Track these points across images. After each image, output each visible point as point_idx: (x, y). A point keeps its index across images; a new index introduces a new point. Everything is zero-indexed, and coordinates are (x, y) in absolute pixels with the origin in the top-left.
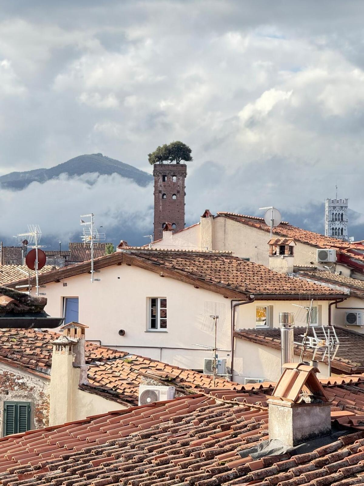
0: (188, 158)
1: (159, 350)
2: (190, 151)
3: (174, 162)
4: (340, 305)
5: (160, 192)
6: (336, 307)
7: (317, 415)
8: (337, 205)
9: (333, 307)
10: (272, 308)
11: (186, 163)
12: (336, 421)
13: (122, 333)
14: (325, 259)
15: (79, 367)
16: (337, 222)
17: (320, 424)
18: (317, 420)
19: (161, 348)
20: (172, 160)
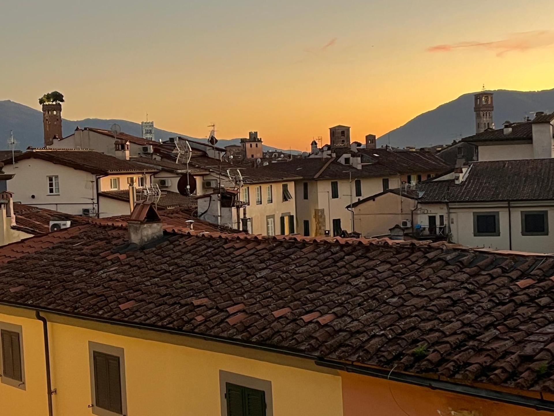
0: (62, 101)
1: (56, 205)
2: (63, 96)
3: (54, 103)
4: (156, 176)
5: (47, 120)
6: (154, 177)
7: (155, 228)
8: (147, 125)
9: (152, 177)
10: (119, 178)
11: (61, 103)
12: (165, 230)
13: (33, 197)
14: (146, 151)
15: (10, 216)
16: (148, 134)
17: (157, 233)
18: (156, 231)
19: (57, 204)
20: (52, 102)
